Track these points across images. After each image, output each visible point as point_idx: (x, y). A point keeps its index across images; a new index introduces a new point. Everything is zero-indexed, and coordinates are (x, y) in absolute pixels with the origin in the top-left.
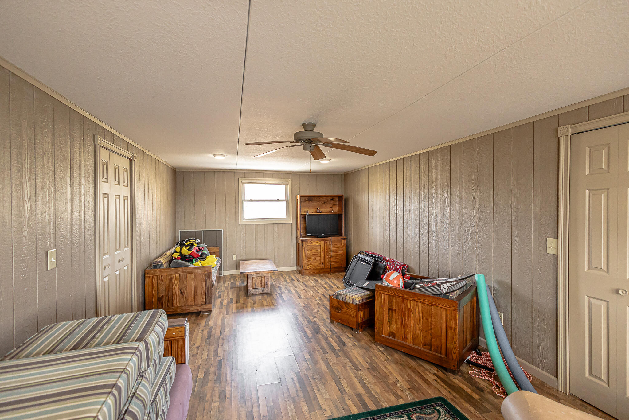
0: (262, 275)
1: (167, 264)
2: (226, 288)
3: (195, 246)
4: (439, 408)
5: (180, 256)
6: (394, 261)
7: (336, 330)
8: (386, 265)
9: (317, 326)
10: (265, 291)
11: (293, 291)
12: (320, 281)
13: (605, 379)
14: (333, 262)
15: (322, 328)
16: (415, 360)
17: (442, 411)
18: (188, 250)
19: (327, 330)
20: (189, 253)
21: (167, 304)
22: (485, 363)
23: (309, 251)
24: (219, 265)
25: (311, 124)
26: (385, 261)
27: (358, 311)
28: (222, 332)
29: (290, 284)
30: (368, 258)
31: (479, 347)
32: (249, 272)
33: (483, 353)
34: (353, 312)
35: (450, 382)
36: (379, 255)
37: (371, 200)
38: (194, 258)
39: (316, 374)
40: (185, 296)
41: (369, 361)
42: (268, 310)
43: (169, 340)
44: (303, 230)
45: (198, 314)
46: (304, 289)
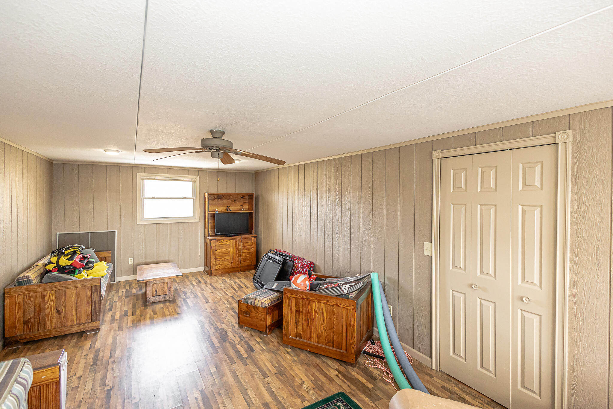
0: (164, 281)
1: (39, 279)
2: (120, 298)
3: (79, 254)
4: (339, 404)
5: (56, 268)
6: (302, 260)
7: (244, 335)
8: (295, 264)
9: (224, 333)
10: (168, 298)
11: (200, 295)
12: (229, 281)
13: (463, 356)
14: (244, 260)
15: (230, 334)
16: (320, 358)
17: (342, 407)
18: (68, 259)
19: (235, 336)
20: (70, 263)
21: (37, 326)
22: (377, 352)
23: (218, 251)
24: (110, 272)
25: (220, 131)
26: (293, 260)
27: (267, 314)
28: (113, 354)
29: (197, 288)
30: (277, 257)
31: (373, 336)
32: (148, 280)
33: (376, 342)
34: (261, 316)
35: (349, 375)
36: (288, 253)
37: (281, 200)
38: (77, 268)
39: (222, 388)
40: (63, 315)
41: (277, 365)
42: (170, 320)
43: (37, 386)
44: (211, 229)
45: (81, 334)
46: (212, 292)
